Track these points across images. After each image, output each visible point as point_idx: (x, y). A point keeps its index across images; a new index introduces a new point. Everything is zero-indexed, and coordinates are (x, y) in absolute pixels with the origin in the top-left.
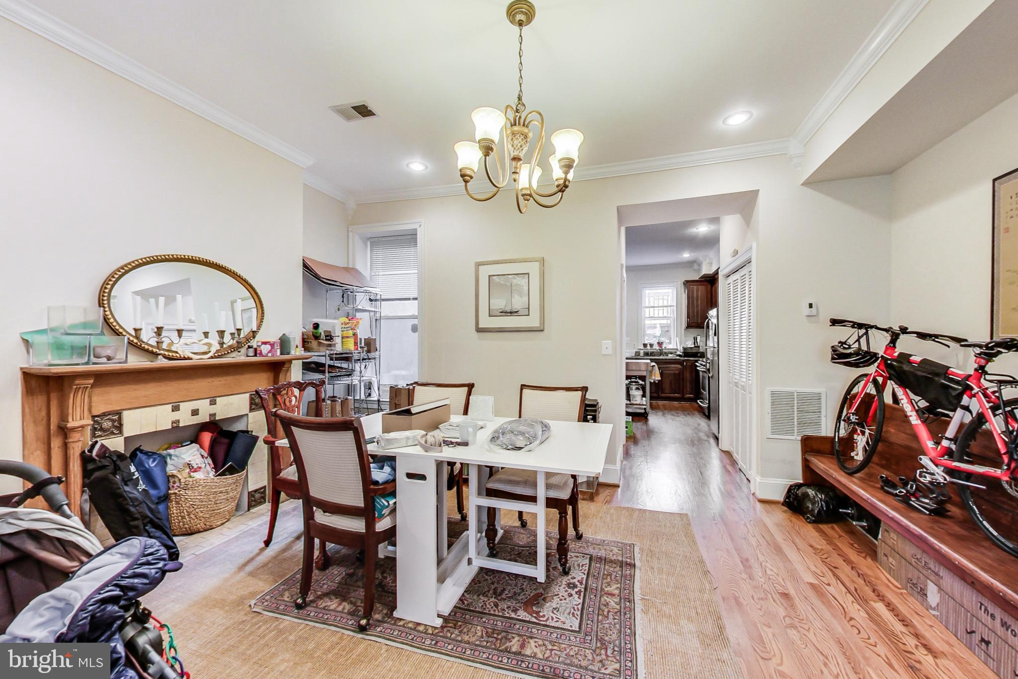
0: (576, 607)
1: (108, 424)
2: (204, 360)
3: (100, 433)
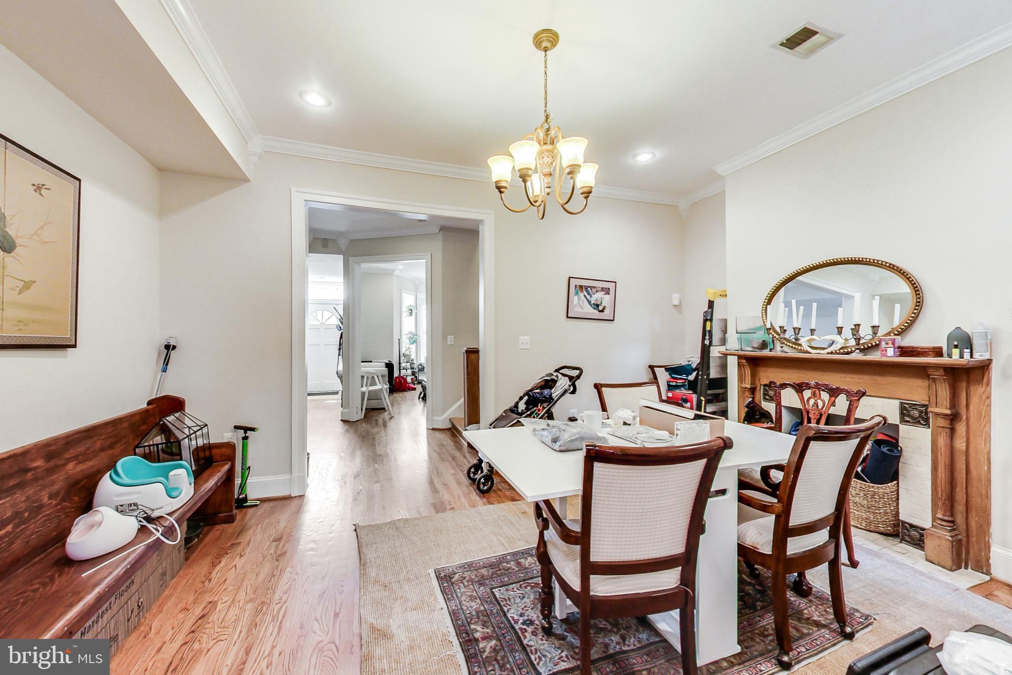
0: (508, 607)
1: (772, 393)
2: (823, 355)
3: (767, 397)
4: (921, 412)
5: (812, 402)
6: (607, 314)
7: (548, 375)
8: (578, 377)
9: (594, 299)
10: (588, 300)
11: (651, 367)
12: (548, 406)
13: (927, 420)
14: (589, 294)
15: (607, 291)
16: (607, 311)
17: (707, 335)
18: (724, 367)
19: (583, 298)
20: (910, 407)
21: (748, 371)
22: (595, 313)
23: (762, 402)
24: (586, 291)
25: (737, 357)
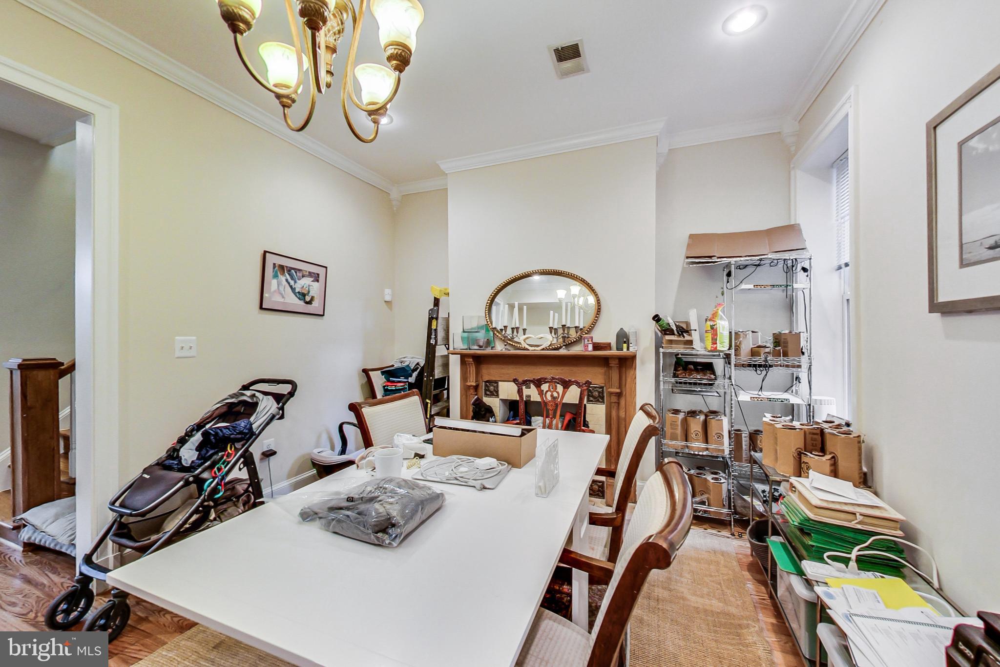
1: (492, 388)
2: (538, 351)
3: (488, 393)
4: (599, 392)
5: (549, 394)
6: (316, 306)
7: (232, 397)
8: (291, 394)
9: (300, 286)
10: (291, 287)
11: (366, 371)
12: (243, 446)
13: (603, 398)
14: (292, 278)
15: (316, 278)
16: (315, 303)
17: (433, 334)
18: (446, 366)
19: (285, 283)
20: (593, 389)
21: (472, 369)
22: (299, 305)
23: (484, 398)
24: (289, 274)
25: (459, 355)
